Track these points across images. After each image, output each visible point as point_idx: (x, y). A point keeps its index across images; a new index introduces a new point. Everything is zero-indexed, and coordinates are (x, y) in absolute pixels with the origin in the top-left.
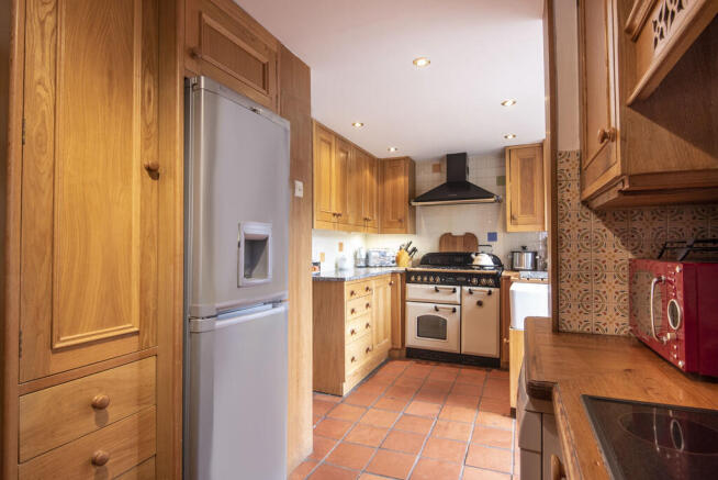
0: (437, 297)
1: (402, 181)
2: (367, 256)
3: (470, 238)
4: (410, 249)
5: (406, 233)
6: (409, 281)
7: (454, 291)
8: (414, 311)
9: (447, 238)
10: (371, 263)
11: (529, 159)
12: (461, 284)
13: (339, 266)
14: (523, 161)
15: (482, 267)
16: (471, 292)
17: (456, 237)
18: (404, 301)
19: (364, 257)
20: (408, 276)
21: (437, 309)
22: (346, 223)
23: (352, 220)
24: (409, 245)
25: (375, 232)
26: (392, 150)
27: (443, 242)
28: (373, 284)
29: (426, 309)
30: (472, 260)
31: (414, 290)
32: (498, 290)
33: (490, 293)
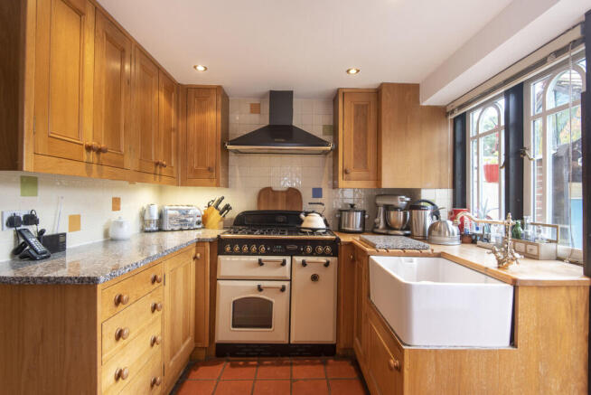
0: (260, 272)
1: (212, 117)
2: (161, 216)
3: (293, 194)
4: (221, 206)
5: (218, 185)
6: (222, 252)
7: (284, 263)
8: (229, 293)
9: (266, 193)
10: (167, 226)
11: (363, 106)
12: (292, 254)
13: (111, 234)
14: (358, 107)
15: (314, 231)
16: (304, 264)
17: (277, 192)
18: (214, 279)
19: (156, 217)
20: (220, 246)
21: (260, 289)
22: (119, 165)
23: (131, 162)
24: (220, 201)
25: (172, 184)
26: (200, 68)
27: (262, 199)
28: (166, 268)
29: (246, 289)
30: (301, 221)
31: (230, 264)
32: (335, 259)
33: (327, 264)
